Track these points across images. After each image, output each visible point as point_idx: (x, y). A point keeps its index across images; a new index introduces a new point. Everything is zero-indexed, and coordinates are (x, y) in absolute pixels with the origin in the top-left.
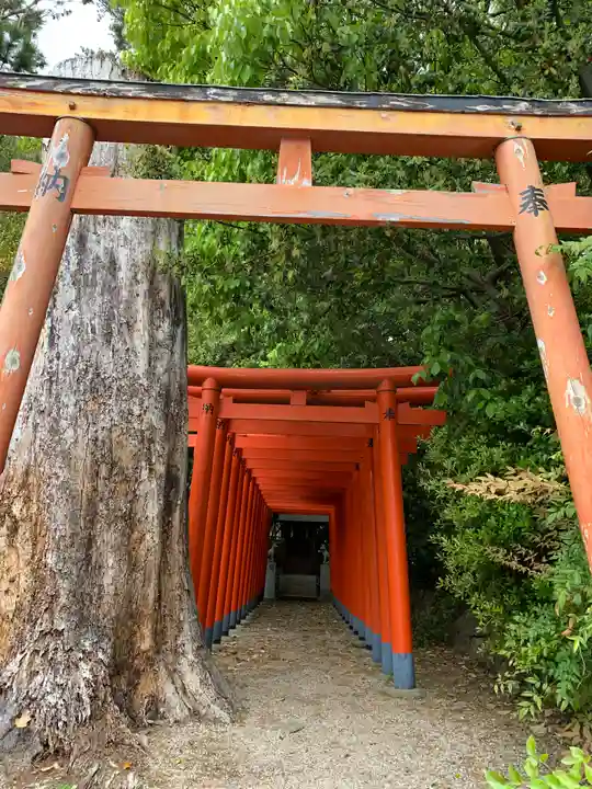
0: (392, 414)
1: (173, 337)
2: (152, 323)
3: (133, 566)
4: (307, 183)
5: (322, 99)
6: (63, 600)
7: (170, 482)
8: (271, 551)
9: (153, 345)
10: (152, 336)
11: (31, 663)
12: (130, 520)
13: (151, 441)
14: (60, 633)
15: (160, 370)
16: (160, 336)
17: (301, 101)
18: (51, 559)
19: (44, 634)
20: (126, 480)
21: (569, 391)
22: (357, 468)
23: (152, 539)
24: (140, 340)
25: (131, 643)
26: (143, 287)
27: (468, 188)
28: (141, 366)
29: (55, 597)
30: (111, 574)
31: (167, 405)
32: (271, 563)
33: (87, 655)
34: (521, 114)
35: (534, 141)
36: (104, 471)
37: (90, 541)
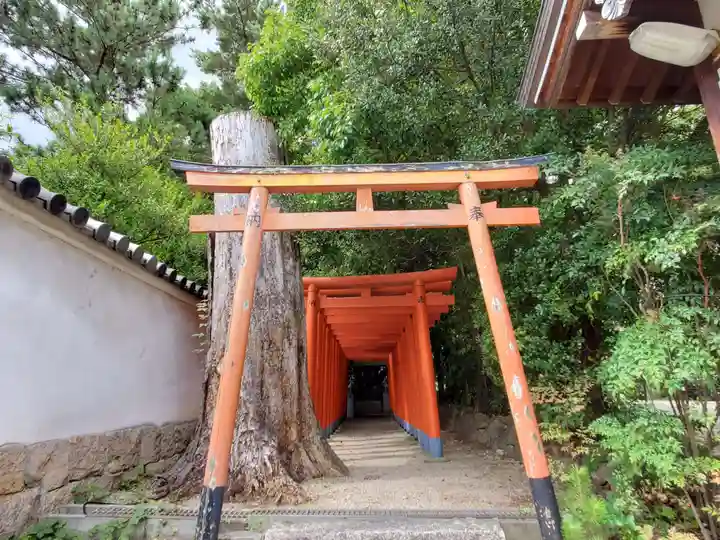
0: (423, 299)
1: (295, 267)
2: (283, 262)
3: (285, 396)
4: (371, 209)
5: (375, 169)
6: (251, 415)
7: (300, 349)
8: (349, 386)
9: (285, 273)
10: (284, 270)
11: (239, 448)
12: (281, 371)
13: (288, 327)
14: (252, 431)
15: (289, 287)
16: (288, 268)
17: (366, 170)
18: (242, 394)
19: (243, 433)
20: (278, 350)
21: (493, 303)
22: (404, 331)
23: (294, 381)
24: (279, 272)
25: (286, 437)
26: (277, 243)
27: (446, 208)
28: (280, 286)
29: (247, 414)
30: (275, 400)
31: (295, 308)
32: (349, 394)
33: (267, 443)
34: (469, 170)
35: (476, 183)
36: (266, 345)
37: (262, 384)
